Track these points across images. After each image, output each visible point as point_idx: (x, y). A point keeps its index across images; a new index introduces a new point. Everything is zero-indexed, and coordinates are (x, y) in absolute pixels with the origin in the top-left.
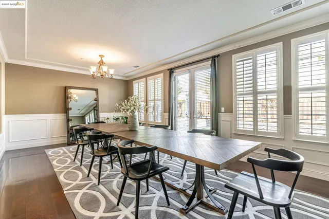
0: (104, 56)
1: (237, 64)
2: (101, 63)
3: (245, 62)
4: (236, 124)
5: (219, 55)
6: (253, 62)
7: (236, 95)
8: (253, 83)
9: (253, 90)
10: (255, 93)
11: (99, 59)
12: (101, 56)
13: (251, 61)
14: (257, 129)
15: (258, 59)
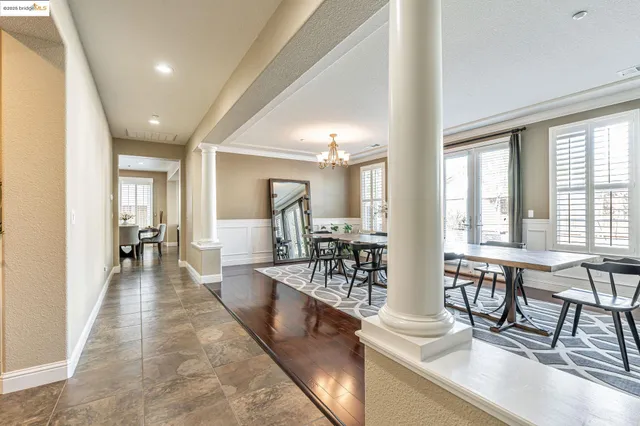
0: (335, 135)
1: (558, 142)
2: (334, 147)
3: (572, 139)
4: (555, 236)
5: (525, 129)
6: (587, 139)
7: (556, 191)
8: (587, 172)
9: (587, 183)
10: (590, 188)
11: (330, 140)
12: (333, 136)
13: (583, 137)
14: (593, 243)
15: (596, 134)
